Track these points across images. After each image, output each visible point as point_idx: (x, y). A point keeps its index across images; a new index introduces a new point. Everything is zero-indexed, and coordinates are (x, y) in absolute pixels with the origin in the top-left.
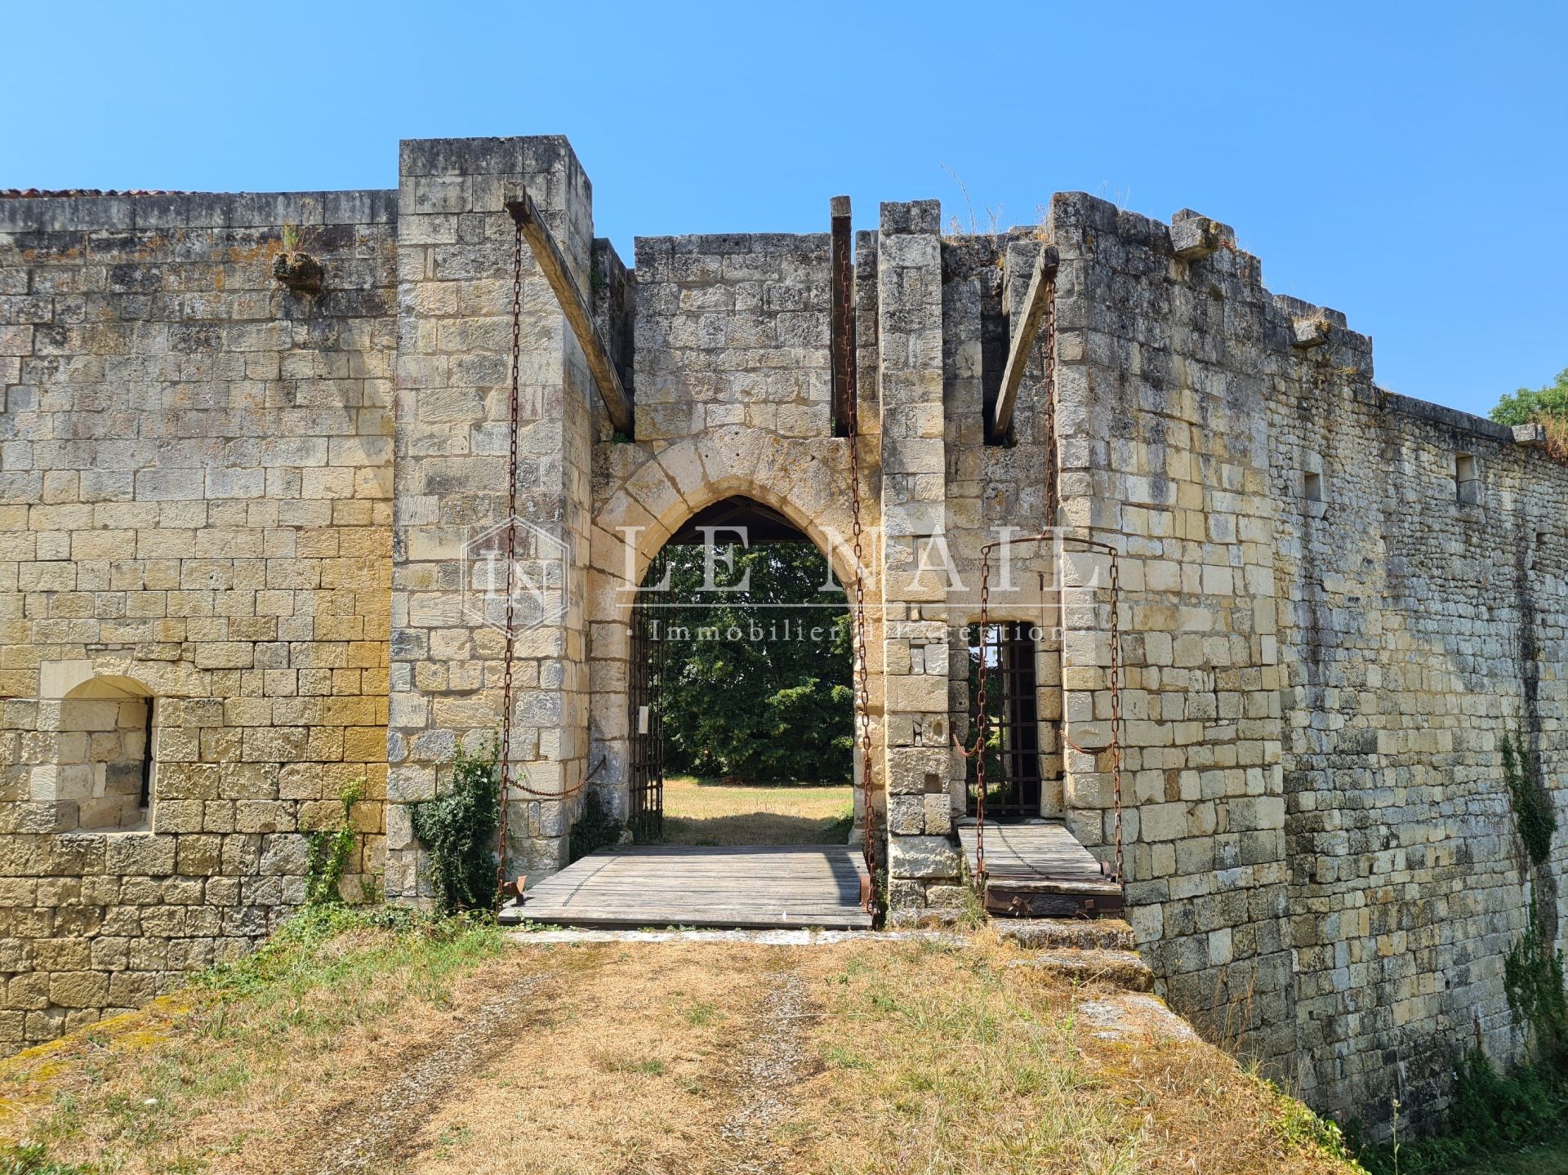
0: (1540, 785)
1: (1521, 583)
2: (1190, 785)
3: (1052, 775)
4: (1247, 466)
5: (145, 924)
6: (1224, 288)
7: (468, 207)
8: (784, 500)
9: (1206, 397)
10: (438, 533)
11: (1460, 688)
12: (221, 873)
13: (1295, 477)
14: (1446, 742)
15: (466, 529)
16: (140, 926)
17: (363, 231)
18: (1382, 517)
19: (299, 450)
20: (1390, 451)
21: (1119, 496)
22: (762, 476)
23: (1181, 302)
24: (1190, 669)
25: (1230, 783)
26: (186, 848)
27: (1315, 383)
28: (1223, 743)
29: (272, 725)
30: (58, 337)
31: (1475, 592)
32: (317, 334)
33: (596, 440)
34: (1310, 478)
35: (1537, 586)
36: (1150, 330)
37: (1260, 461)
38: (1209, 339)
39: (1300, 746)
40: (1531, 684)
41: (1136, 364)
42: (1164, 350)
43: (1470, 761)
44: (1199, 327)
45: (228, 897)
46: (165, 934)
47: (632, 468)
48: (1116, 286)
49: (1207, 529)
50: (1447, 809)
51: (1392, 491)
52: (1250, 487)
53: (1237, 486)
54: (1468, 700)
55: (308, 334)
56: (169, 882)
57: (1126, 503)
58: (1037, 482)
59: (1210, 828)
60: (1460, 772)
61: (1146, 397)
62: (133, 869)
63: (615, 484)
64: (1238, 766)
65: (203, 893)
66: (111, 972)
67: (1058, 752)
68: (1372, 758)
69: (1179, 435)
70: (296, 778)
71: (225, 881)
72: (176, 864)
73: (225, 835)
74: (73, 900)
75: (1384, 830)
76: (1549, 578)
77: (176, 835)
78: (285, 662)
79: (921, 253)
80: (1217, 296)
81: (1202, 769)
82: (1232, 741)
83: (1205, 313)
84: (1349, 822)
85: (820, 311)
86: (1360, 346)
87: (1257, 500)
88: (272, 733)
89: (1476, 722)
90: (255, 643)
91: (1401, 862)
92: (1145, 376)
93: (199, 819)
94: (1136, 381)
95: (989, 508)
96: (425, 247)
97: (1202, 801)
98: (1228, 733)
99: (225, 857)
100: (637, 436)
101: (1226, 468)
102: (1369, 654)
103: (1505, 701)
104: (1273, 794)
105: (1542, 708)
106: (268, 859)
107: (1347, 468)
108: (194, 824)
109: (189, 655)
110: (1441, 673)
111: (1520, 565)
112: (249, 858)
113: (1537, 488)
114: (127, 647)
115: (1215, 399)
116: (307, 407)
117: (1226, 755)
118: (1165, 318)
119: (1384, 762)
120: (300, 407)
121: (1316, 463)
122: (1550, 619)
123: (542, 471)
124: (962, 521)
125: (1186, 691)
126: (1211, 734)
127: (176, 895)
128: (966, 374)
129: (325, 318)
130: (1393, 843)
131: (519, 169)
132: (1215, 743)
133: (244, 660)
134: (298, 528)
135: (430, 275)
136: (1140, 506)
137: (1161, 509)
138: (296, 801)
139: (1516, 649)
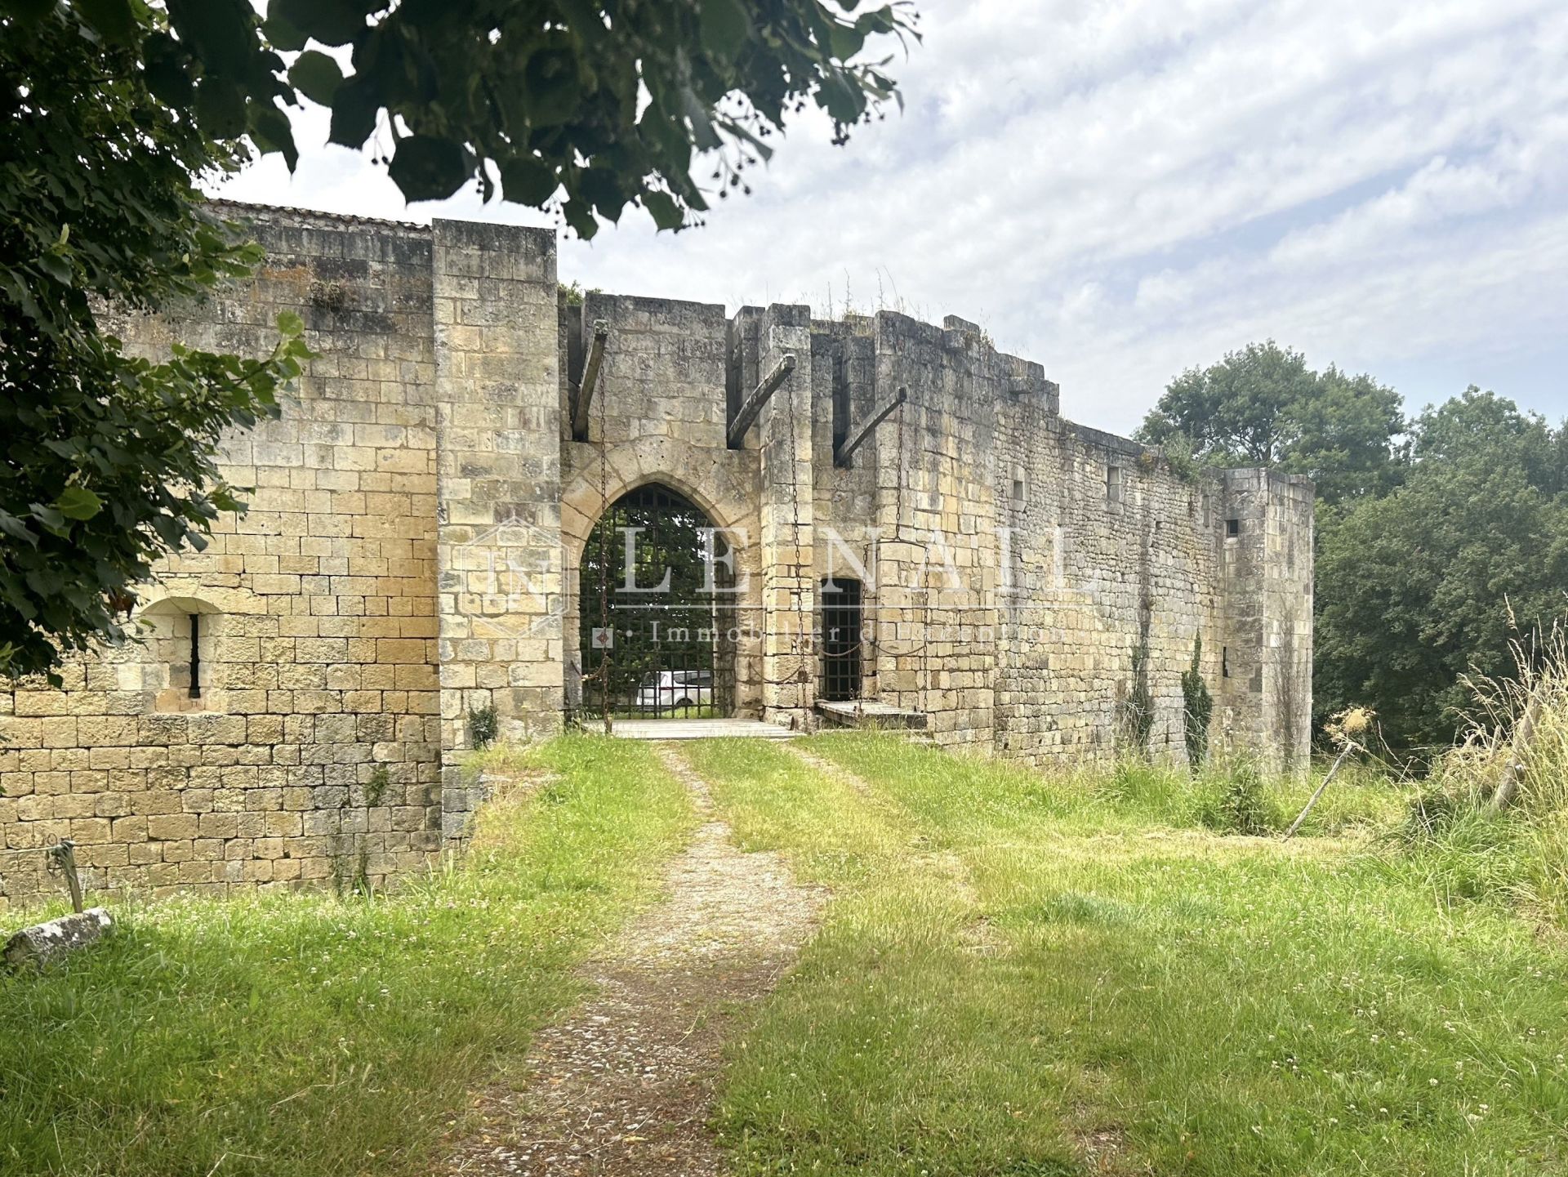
0: (1146, 695)
1: (1144, 558)
2: (945, 680)
3: (870, 673)
4: (981, 484)
5: (225, 779)
6: (973, 369)
7: (487, 274)
8: (695, 490)
9: (961, 440)
10: (471, 506)
11: (1100, 627)
12: (283, 742)
13: (1008, 484)
14: (1090, 663)
15: (492, 504)
16: (221, 780)
17: (376, 266)
18: (1059, 511)
19: (330, 432)
20: (1066, 465)
21: (913, 505)
22: (679, 473)
23: (949, 377)
24: (947, 611)
25: (966, 679)
26: (255, 725)
27: (1023, 419)
28: (963, 656)
29: (319, 636)
30: (114, 327)
31: (1113, 563)
32: (340, 344)
33: (562, 440)
34: (1017, 484)
35: (1154, 558)
36: (931, 399)
37: (989, 480)
38: (964, 403)
39: (1003, 663)
40: (1145, 626)
41: (923, 422)
42: (940, 412)
43: (1103, 676)
44: (959, 396)
45: (291, 759)
46: (242, 786)
47: (587, 461)
48: (914, 372)
49: (959, 525)
50: (1087, 706)
51: (1066, 493)
52: (983, 499)
53: (976, 498)
54: (1105, 636)
55: (333, 343)
56: (241, 749)
57: (917, 509)
58: (865, 493)
59: (954, 705)
60: (1097, 683)
61: (927, 441)
62: (213, 739)
63: (575, 472)
64: (970, 670)
65: (271, 756)
66: (199, 814)
67: (874, 659)
68: (1045, 672)
69: (945, 465)
70: (339, 674)
71: (288, 748)
72: (247, 736)
73: (285, 715)
74: (163, 763)
75: (1049, 719)
76: (1162, 553)
77: (245, 715)
78: (327, 590)
79: (798, 340)
80: (969, 375)
81: (951, 671)
82: (967, 655)
83: (962, 386)
84: (1029, 713)
85: (719, 360)
86: (1052, 391)
87: (987, 506)
88: (319, 642)
89: (1108, 650)
90: (301, 576)
91: (1058, 740)
92: (928, 429)
93: (264, 703)
94: (924, 432)
95: (836, 508)
96: (454, 300)
97: (950, 690)
98: (966, 650)
99: (286, 731)
100: (591, 438)
101: (970, 486)
102: (1047, 604)
103: (1128, 637)
104: (988, 688)
105: (1151, 642)
106: (321, 733)
107: (1040, 477)
108: (261, 706)
109: (248, 583)
110: (1088, 617)
111: (1143, 545)
112: (306, 732)
113: (1159, 490)
114: (196, 576)
115: (967, 442)
116: (335, 400)
117: (964, 663)
118: (940, 390)
119: (1052, 675)
120: (329, 399)
121: (1021, 474)
122: (1161, 581)
123: (545, 467)
124: (820, 515)
125: (944, 624)
126: (957, 650)
127: (250, 758)
128: (823, 420)
129: (346, 331)
130: (1054, 727)
131: (523, 250)
132: (959, 655)
133: (294, 589)
134: (332, 491)
135: (459, 321)
136: (924, 511)
137: (935, 512)
138: (341, 691)
139: (1137, 603)
